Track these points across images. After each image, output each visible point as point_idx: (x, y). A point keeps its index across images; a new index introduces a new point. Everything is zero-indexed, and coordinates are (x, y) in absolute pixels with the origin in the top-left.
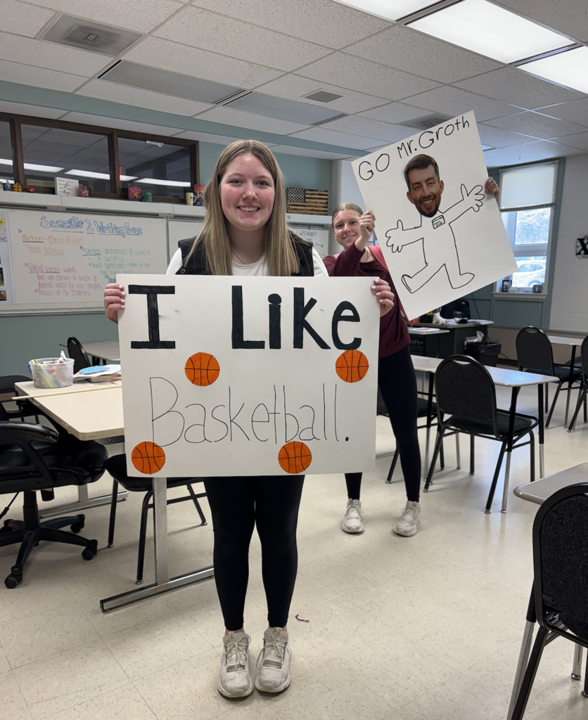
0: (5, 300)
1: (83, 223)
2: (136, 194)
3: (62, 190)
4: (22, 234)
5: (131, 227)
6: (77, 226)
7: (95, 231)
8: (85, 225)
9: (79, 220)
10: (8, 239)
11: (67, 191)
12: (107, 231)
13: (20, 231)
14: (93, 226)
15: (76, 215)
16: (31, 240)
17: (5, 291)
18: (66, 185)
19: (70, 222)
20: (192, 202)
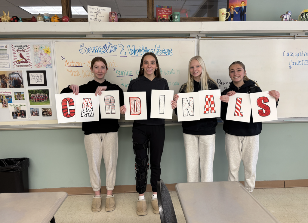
0: (51, 116)
1: (116, 48)
2: (164, 16)
3: (94, 18)
4: (64, 60)
5: (162, 48)
6: (111, 50)
7: (128, 54)
8: (119, 49)
9: (113, 45)
10: (53, 65)
11: (98, 18)
12: (138, 53)
13: (63, 58)
14: (126, 50)
15: (111, 41)
16: (72, 65)
17: (50, 109)
18: (98, 13)
19: (105, 47)
20: (224, 17)
